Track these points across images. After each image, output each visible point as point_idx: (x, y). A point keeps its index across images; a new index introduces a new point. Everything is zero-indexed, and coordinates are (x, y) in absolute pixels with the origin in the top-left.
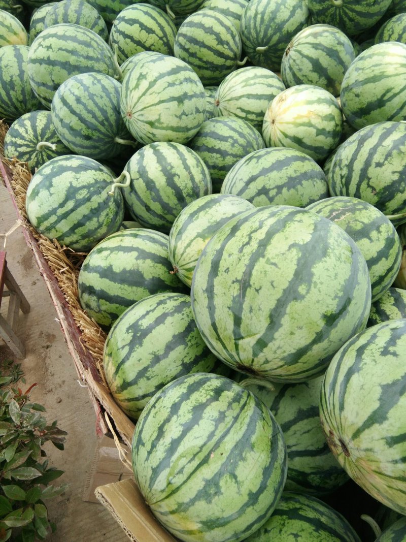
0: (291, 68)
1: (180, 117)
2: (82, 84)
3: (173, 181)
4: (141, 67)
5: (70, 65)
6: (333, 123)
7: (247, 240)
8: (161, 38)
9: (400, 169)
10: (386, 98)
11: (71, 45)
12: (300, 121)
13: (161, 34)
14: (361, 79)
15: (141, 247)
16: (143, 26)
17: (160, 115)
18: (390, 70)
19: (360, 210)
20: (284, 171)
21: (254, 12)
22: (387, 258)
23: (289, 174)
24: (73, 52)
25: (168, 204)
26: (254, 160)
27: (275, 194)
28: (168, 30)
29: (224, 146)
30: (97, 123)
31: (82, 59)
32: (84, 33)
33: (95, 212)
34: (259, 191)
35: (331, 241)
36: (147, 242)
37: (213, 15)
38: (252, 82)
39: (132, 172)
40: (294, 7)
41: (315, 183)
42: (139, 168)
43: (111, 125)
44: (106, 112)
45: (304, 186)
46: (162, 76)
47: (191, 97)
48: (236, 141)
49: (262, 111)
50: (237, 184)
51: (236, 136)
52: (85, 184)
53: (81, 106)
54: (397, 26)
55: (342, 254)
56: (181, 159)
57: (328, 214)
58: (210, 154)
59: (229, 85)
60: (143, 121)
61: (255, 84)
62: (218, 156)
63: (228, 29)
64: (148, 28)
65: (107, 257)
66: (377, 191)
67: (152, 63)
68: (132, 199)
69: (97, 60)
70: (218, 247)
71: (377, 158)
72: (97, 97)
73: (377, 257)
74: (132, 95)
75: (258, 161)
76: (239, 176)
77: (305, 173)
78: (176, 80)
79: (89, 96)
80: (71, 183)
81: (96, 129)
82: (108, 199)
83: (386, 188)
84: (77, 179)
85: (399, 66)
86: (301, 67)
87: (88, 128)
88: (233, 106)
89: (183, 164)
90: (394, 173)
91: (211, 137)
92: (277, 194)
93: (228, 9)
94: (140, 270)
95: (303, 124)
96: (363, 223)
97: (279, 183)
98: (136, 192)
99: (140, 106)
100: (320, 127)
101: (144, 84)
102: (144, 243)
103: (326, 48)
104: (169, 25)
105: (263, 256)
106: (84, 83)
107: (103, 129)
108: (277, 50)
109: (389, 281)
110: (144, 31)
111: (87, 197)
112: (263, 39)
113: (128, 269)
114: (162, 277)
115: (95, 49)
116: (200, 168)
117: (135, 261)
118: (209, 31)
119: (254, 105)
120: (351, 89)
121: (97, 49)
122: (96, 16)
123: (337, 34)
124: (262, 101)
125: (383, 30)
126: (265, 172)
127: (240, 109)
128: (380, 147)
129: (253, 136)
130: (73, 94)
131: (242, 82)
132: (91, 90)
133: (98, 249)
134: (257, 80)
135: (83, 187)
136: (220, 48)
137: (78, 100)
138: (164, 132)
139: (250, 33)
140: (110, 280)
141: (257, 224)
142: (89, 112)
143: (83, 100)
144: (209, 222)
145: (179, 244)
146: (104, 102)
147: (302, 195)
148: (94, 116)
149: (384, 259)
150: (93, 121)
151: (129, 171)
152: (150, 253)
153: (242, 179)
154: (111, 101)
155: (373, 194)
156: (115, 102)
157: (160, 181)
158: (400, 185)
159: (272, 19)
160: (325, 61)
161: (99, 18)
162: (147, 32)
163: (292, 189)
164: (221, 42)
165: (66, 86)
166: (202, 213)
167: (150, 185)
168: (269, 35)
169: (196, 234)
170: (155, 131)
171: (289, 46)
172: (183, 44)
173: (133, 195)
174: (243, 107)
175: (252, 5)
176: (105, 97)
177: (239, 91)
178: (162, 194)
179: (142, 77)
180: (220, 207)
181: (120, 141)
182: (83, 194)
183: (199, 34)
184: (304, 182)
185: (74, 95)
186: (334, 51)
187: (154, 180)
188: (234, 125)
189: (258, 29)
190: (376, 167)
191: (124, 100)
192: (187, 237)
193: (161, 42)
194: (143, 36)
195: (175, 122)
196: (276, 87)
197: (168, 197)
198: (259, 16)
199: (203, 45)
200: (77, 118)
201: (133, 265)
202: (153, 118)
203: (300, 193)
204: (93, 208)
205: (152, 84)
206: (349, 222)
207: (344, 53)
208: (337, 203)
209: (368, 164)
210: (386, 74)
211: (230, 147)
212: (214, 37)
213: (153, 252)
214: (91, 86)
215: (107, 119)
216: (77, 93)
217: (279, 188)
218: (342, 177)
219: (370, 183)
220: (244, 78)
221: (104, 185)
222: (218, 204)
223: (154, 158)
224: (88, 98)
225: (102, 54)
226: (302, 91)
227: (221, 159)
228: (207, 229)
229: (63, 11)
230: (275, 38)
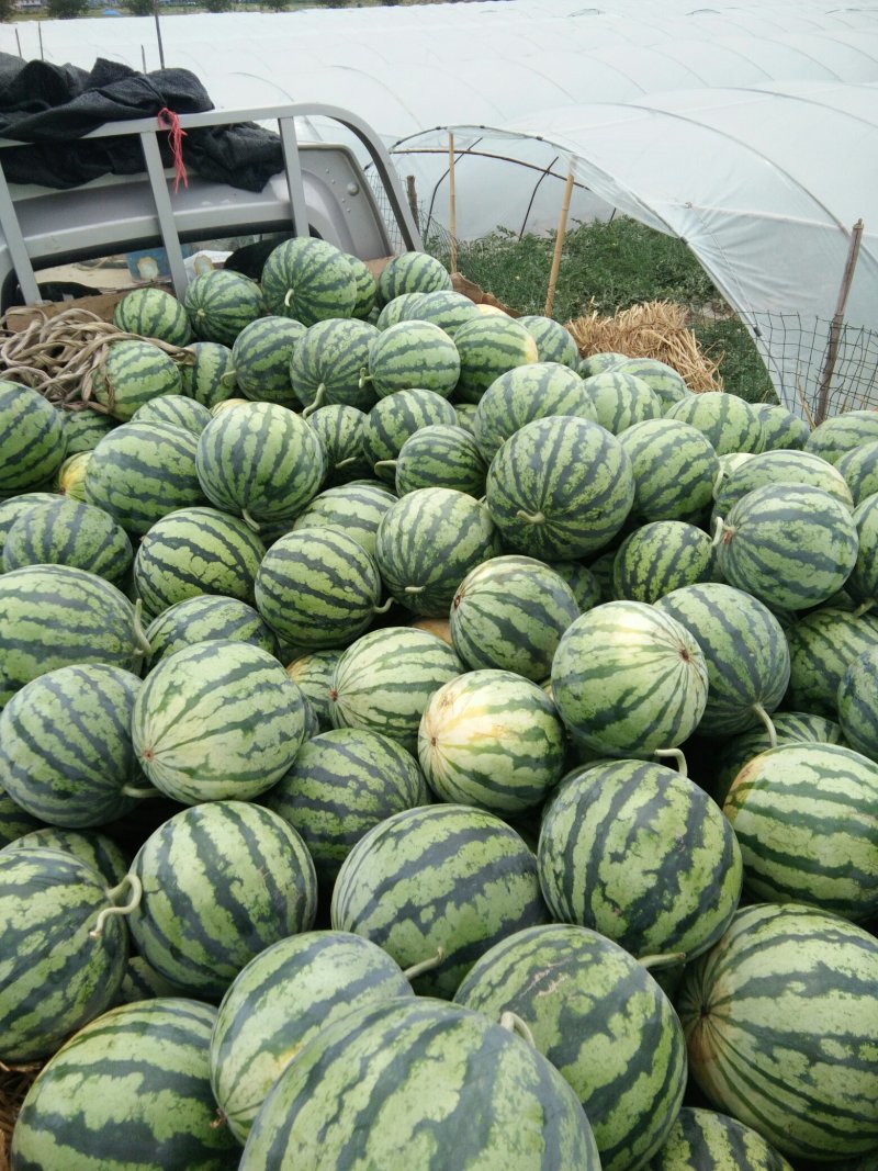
0: (464, 633)
1: (248, 756)
2: (59, 695)
3: (229, 893)
4: (173, 671)
5: (42, 646)
6: (542, 743)
7: (332, 1109)
8: (232, 568)
9: (657, 865)
10: (626, 704)
11: (45, 610)
12: (480, 744)
13: (231, 560)
14: (579, 670)
15: (151, 1060)
16: (196, 550)
17: (207, 756)
18: (625, 658)
19: (585, 965)
20: (446, 866)
21: (397, 530)
22: (649, 1073)
23: (457, 872)
24: (48, 623)
25: (218, 943)
26: (390, 842)
27: (431, 917)
28: (246, 552)
29: (340, 796)
30: (84, 767)
31: (66, 634)
32: (76, 585)
33: (58, 979)
34: (400, 911)
35: (499, 1102)
36: (166, 1043)
37: (323, 538)
38: (394, 661)
39: (145, 876)
40: (465, 521)
41: (510, 885)
42: (160, 868)
43: (113, 767)
44: (104, 743)
45: (488, 894)
46: (211, 686)
47: (271, 716)
48: (363, 785)
49: (416, 712)
50: (358, 894)
51: (363, 774)
52: (40, 920)
53: (53, 738)
54: (645, 547)
55: (523, 1133)
56: (247, 843)
57: (527, 978)
58: (314, 813)
59: (353, 667)
60: (174, 768)
61: (400, 664)
62: (330, 815)
63: (351, 559)
64: (208, 553)
65: (74, 1092)
66: (623, 908)
67: (194, 663)
68: (143, 933)
69: (99, 631)
70: (281, 1120)
71: (613, 843)
72: (88, 717)
73: (627, 1073)
74: (152, 723)
75: (397, 844)
76: (361, 877)
77: (489, 866)
78: (240, 691)
79: (70, 716)
80: (9, 922)
81: (81, 778)
82: (89, 943)
83: (639, 903)
84: (24, 911)
85: (638, 649)
86: (481, 632)
87: (66, 776)
88: (362, 705)
89: (251, 853)
90: (646, 873)
91: (314, 778)
92: (436, 916)
93: (355, 514)
94: (145, 1121)
95: (487, 750)
96: (592, 997)
97: (439, 893)
98: (151, 920)
99: (168, 742)
100: (520, 752)
101: (177, 703)
102: (159, 1046)
103: (521, 600)
104: (248, 542)
105: (363, 1156)
106: (64, 691)
107: (96, 776)
108: (442, 590)
109: (664, 1118)
110: (199, 559)
111: (41, 948)
112: (415, 573)
113: (118, 1120)
114: (195, 1132)
115: (95, 611)
116: (287, 857)
117: (134, 1098)
118: (317, 565)
119: (401, 703)
120: (566, 685)
121: (100, 611)
122: (109, 529)
123: (538, 575)
124: (416, 693)
125: (624, 552)
126: (410, 869)
127: (376, 709)
128: (615, 822)
129: (398, 769)
130: (39, 714)
131: (375, 662)
132: (76, 706)
133: (58, 1068)
134: (404, 658)
135: (36, 928)
136: (337, 592)
137: (48, 726)
138: (217, 784)
139: (392, 563)
140: (78, 1150)
141: (356, 1067)
142: (70, 747)
143: (58, 725)
144: (287, 1014)
145: (226, 1063)
146: (103, 727)
147: (486, 915)
148: (80, 754)
149: (643, 1075)
150: (78, 763)
151: (139, 875)
152: (171, 1074)
153: (366, 885)
154: (116, 721)
155: (615, 915)
156: (124, 721)
157: (201, 893)
158: (661, 896)
159: (429, 542)
160: (521, 622)
161: (115, 531)
162: (205, 559)
163: (465, 904)
164: (338, 582)
165: (26, 698)
166: (273, 992)
167: (181, 904)
168: (425, 567)
169: (260, 1043)
170: (198, 784)
171: (458, 592)
172: (270, 587)
173: (146, 927)
174: (380, 707)
175: (392, 517)
176: (104, 716)
177: (371, 678)
178: (205, 922)
179: (173, 689)
180: (310, 976)
181: (133, 792)
182: (36, 941)
183: (299, 572)
184: (487, 887)
185: (40, 716)
186: (534, 604)
187: (189, 894)
188: (358, 752)
189: (406, 558)
190: (612, 862)
191: (138, 728)
192: (241, 1049)
193: (233, 573)
194: (198, 566)
195: (238, 766)
196: (440, 666)
197: (219, 928)
198: (405, 538)
199: (306, 589)
200: (43, 761)
201: (131, 1108)
202: (193, 763)
203: (481, 911)
204: (54, 970)
205: (192, 703)
206: (565, 998)
207: (555, 606)
208: (542, 950)
209: (596, 853)
210: (618, 664)
211: (353, 797)
212: (326, 575)
213: (177, 1070)
214: (78, 698)
215: (106, 757)
216: (47, 711)
217: (439, 904)
218: (557, 876)
219: (607, 893)
220: (379, 654)
221: (80, 915)
222: (306, 968)
223: (191, 846)
224: (69, 721)
225: (110, 618)
226: (479, 686)
227: (336, 821)
228: (281, 1031)
229: (44, 526)
230: (437, 572)
